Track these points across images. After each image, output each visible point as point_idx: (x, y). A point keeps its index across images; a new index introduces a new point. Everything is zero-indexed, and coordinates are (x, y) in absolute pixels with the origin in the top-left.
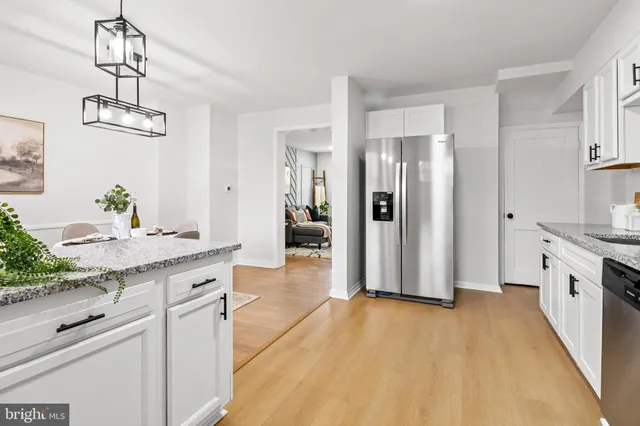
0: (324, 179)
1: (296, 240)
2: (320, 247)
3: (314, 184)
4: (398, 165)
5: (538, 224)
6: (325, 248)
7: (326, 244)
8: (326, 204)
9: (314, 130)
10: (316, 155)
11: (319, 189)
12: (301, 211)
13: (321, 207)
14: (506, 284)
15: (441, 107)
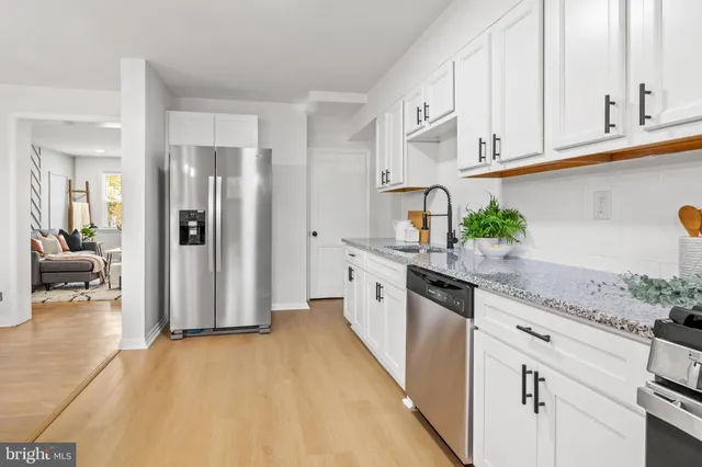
0: (87, 193)
1: (45, 281)
2: (87, 286)
3: (71, 199)
4: (211, 178)
5: (343, 240)
6: (96, 286)
7: (98, 281)
8: (92, 226)
9: (70, 123)
10: (73, 158)
11: (80, 207)
12: (51, 238)
13: (84, 231)
14: (312, 300)
15: (254, 119)
